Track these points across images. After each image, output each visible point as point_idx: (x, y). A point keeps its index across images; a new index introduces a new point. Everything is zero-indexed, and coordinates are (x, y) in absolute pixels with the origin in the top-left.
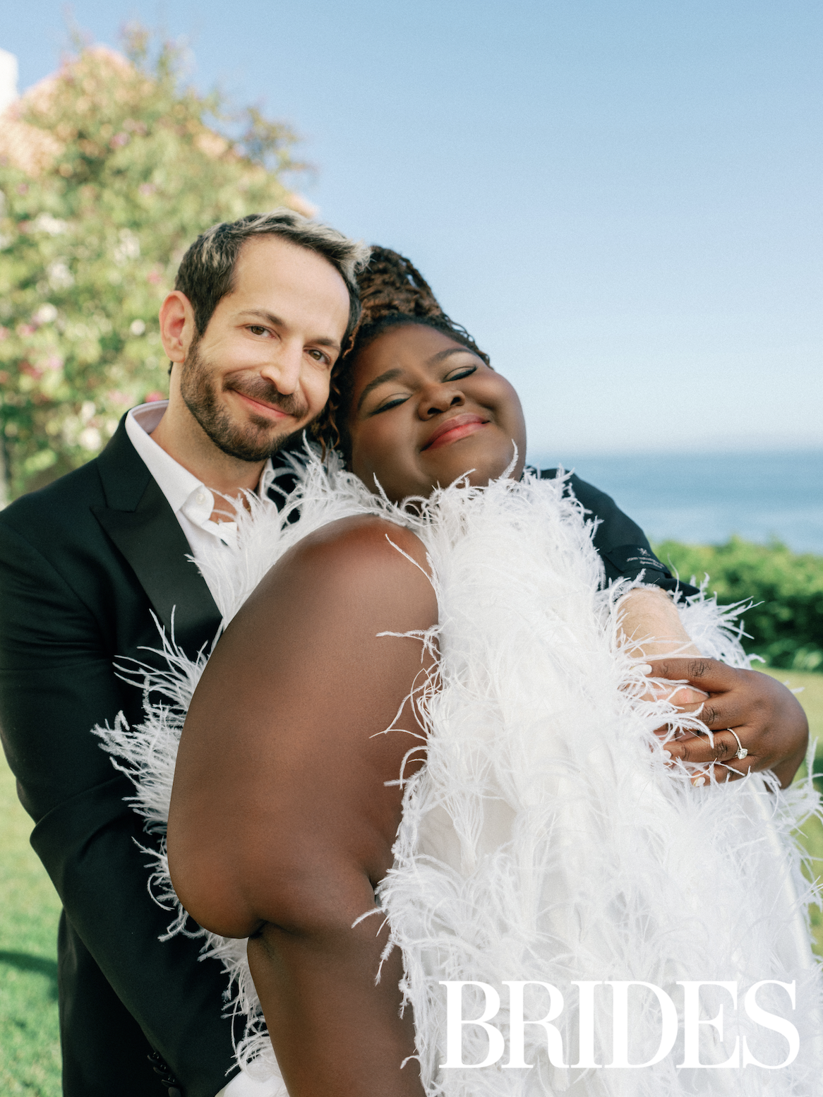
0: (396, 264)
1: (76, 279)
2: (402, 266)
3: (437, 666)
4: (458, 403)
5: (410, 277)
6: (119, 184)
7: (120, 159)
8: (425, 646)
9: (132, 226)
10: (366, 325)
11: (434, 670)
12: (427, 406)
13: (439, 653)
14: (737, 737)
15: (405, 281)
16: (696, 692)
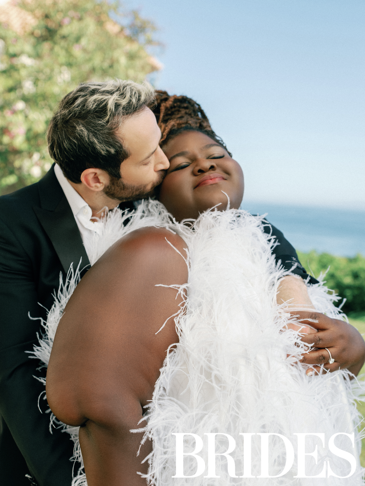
0: (193, 106)
1: (37, 89)
2: (196, 107)
3: (185, 303)
4: (213, 169)
5: (199, 114)
6: (63, 43)
7: (65, 31)
8: (179, 292)
9: (68, 65)
10: (174, 130)
11: (183, 305)
12: (198, 168)
13: (186, 296)
14: (330, 353)
15: (196, 115)
16: (311, 329)
